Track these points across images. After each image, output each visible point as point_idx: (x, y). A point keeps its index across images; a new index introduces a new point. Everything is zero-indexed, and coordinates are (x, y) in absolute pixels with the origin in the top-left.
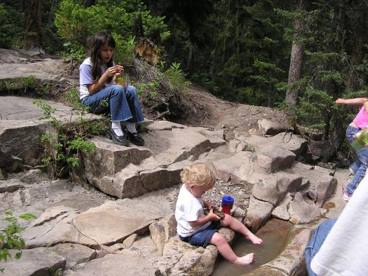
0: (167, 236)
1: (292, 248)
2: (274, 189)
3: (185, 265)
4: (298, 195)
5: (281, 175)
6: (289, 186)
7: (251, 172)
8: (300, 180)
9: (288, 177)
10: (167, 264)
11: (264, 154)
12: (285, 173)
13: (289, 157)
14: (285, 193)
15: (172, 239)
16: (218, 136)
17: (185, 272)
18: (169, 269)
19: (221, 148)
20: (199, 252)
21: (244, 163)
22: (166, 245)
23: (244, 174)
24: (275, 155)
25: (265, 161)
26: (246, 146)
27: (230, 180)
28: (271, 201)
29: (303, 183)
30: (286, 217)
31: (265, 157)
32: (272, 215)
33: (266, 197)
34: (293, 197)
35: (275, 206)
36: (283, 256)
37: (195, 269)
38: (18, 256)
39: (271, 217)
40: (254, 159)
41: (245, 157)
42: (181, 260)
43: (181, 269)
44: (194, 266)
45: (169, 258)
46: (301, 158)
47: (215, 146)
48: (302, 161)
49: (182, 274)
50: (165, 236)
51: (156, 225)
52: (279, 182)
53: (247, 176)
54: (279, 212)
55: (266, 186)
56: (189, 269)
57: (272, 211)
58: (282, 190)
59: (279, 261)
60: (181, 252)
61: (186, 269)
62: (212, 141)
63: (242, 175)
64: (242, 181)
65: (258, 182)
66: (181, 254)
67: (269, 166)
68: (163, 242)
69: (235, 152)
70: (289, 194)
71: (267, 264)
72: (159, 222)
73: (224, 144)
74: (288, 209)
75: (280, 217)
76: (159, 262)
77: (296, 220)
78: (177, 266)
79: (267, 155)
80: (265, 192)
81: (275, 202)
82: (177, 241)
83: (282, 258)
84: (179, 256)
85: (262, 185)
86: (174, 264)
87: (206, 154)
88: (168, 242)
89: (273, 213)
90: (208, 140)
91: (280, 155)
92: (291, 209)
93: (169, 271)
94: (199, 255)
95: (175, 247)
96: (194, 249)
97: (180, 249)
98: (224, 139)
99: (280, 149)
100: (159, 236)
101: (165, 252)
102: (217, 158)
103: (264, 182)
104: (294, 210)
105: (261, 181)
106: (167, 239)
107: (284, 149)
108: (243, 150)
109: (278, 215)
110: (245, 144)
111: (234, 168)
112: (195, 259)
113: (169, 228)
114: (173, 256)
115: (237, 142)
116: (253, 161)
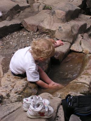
0: (2, 73)
1: (88, 69)
2: (70, 32)
3: (18, 90)
4: (86, 35)
5: (73, 23)
6: (79, 30)
7: (52, 23)
8: (85, 25)
9: (77, 23)
10: (6, 91)
11: (59, 9)
12: (75, 21)
13: (76, 10)
14: (77, 35)
15: (6, 75)
16: (24, 2)
17: (19, 94)
18: (8, 94)
19: (27, 10)
21: (47, 17)
22: (2, 79)
23: (47, 25)
24: (67, 9)
25: (61, 13)
26: (45, 6)
27: (38, 30)
28: (69, 40)
29: (87, 27)
30: (81, 50)
31: (60, 11)
32: (70, 50)
33: (65, 38)
34: (82, 36)
35: (72, 44)
36: (83, 74)
37: (26, 91)
39: (70, 51)
40: (53, 13)
41: (46, 14)
42: (15, 87)
43: (16, 93)
44: (24, 89)
45: (6, 87)
46: (83, 11)
47: (23, 8)
48: (84, 13)
49: (18, 96)
52: (73, 27)
53: (50, 26)
54: (75, 47)
55: (64, 30)
56: (22, 92)
57: (70, 47)
58: (75, 32)
59: (81, 78)
60: (13, 82)
61: (20, 92)
62: (21, 5)
63: (46, 26)
64: (46, 30)
65: (58, 28)
66: (14, 83)
67: (64, 17)
69: (38, 11)
70: (80, 35)
71: (74, 81)
73: (29, 6)
74: (80, 44)
75: (78, 51)
77: (87, 51)
78: (13, 91)
79: (62, 10)
80: (64, 35)
81: (71, 41)
82: (9, 76)
83: (82, 76)
84: (13, 84)
85: (62, 30)
86: (11, 90)
87: (18, 15)
88: (3, 77)
89: (71, 49)
90: (18, 5)
91: (71, 9)
92: (82, 44)
93: (8, 95)
95: (9, 79)
96: (22, 79)
97: (12, 80)
98: (28, 3)
99: (70, 5)
101: (2, 84)
102: (26, 17)
103: (62, 28)
104: (85, 45)
105: (60, 27)
106: (2, 75)
107: (72, 5)
108: (44, 9)
109: (75, 49)
110: (44, 5)
111: (39, 22)
112: (24, 85)
113: (3, 68)
114: (9, 86)
115: (38, 4)
116: (52, 15)
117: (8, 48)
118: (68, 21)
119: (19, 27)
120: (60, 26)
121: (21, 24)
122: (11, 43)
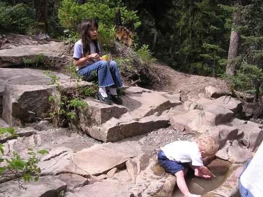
0: (139, 170)
1: (231, 181)
2: (217, 137)
3: (151, 191)
4: (235, 142)
5: (222, 127)
6: (228, 135)
7: (200, 125)
8: (236, 131)
9: (227, 129)
10: (139, 190)
11: (210, 111)
12: (225, 126)
13: (228, 114)
14: (226, 140)
15: (142, 172)
16: (176, 98)
18: (140, 193)
19: (178, 107)
20: (162, 182)
21: (195, 118)
22: (138, 176)
23: (195, 126)
24: (218, 112)
25: (211, 116)
26: (197, 106)
27: (184, 130)
29: (239, 134)
30: (226, 158)
31: (210, 114)
34: (231, 143)
36: (224, 186)
37: (159, 194)
38: (36, 179)
39: (215, 157)
40: (203, 115)
41: (196, 114)
42: (149, 187)
43: (149, 194)
44: (158, 191)
45: (140, 185)
46: (237, 115)
47: (174, 105)
48: (238, 117)
50: (137, 170)
51: (131, 161)
52: (221, 132)
53: (197, 127)
54: (221, 154)
55: (211, 135)
56: (155, 194)
58: (223, 138)
59: (221, 189)
60: (148, 182)
61: (152, 194)
62: (172, 102)
63: (193, 127)
64: (193, 131)
65: (205, 131)
66: (149, 183)
67: (214, 120)
68: (135, 173)
69: (189, 110)
70: (228, 141)
71: (212, 191)
72: (133, 160)
73: (180, 104)
74: (227, 151)
75: (223, 158)
76: (133, 188)
77: (233, 160)
78: (146, 191)
79: (213, 113)
82: (146, 174)
83: (222, 187)
84: (147, 184)
85: (209, 134)
86: (144, 190)
87: (167, 111)
88: (139, 174)
90: (169, 101)
91: (222, 113)
92: (229, 152)
93: (140, 195)
94: (162, 184)
95: (144, 178)
96: (158, 179)
97: (148, 179)
98: (181, 100)
99: (222, 108)
100: (133, 170)
101: (137, 181)
102: (175, 114)
103: (210, 132)
104: (232, 152)
105: (207, 131)
106: (138, 172)
107: (225, 108)
108: (195, 109)
109: (220, 156)
110: (196, 104)
111: (188, 121)
112: (159, 186)
113: (140, 164)
114: (143, 185)
115: (190, 102)
116: (202, 117)
117: (151, 144)
118: (217, 125)
119: (165, 124)
120: (207, 129)
121: (168, 121)
122: (155, 139)
